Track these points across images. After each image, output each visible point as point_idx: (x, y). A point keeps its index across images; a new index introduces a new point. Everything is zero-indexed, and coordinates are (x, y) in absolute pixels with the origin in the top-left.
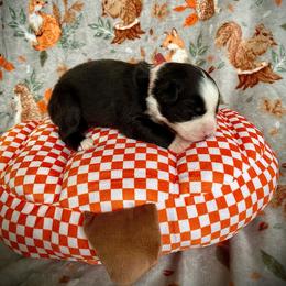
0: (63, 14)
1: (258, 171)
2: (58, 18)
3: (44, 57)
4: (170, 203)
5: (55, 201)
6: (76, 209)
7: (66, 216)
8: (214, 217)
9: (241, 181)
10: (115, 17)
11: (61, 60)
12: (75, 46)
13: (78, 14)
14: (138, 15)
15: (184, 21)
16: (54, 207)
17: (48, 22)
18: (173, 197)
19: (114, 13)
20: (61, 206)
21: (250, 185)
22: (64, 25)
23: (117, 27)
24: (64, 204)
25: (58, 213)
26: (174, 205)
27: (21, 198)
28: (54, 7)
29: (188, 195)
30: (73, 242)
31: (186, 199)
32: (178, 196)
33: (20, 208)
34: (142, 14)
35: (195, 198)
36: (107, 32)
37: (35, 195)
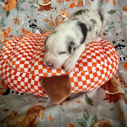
1: (111, 62)
3: (8, 13)
4: (75, 75)
5: (29, 71)
6: (38, 75)
8: (92, 80)
9: (104, 66)
11: (15, 15)
12: (22, 10)
15: (69, 6)
18: (76, 73)
20: (31, 73)
21: (107, 68)
23: (41, 4)
24: (33, 73)
25: (30, 76)
26: (76, 76)
27: (15, 70)
29: (82, 72)
33: (15, 74)
35: (85, 73)
36: (36, 5)
37: (20, 69)
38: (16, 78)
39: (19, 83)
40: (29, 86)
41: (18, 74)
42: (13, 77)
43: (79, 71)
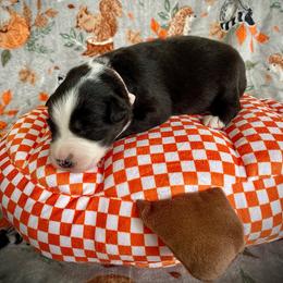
4: (237, 188)
5: (97, 191)
6: (127, 198)
7: (114, 208)
16: (98, 198)
18: (240, 181)
20: (107, 195)
24: (111, 193)
25: (104, 205)
26: (242, 190)
30: (124, 239)
31: (255, 183)
32: (246, 180)
35: (265, 181)
37: (72, 186)
38: (57, 214)
39: (66, 229)
40: (100, 236)
41: (63, 202)
42: (47, 212)
43: (248, 175)
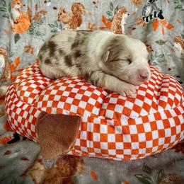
0: (34, 15)
2: (30, 16)
3: (17, 37)
5: (33, 103)
10: (65, 23)
12: (38, 34)
13: (43, 16)
14: (79, 25)
17: (23, 17)
19: (65, 21)
22: (33, 21)
28: (28, 9)
29: (103, 118)
31: (102, 120)
32: (97, 117)
33: (16, 103)
34: (81, 25)
37: (24, 97)
38: (15, 109)
43: (99, 115)
